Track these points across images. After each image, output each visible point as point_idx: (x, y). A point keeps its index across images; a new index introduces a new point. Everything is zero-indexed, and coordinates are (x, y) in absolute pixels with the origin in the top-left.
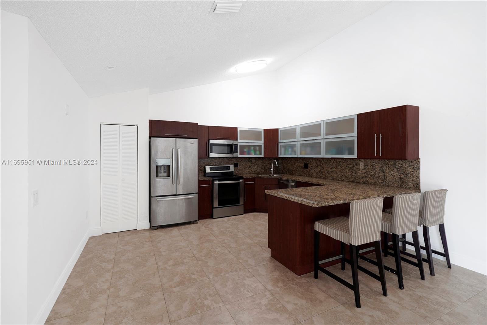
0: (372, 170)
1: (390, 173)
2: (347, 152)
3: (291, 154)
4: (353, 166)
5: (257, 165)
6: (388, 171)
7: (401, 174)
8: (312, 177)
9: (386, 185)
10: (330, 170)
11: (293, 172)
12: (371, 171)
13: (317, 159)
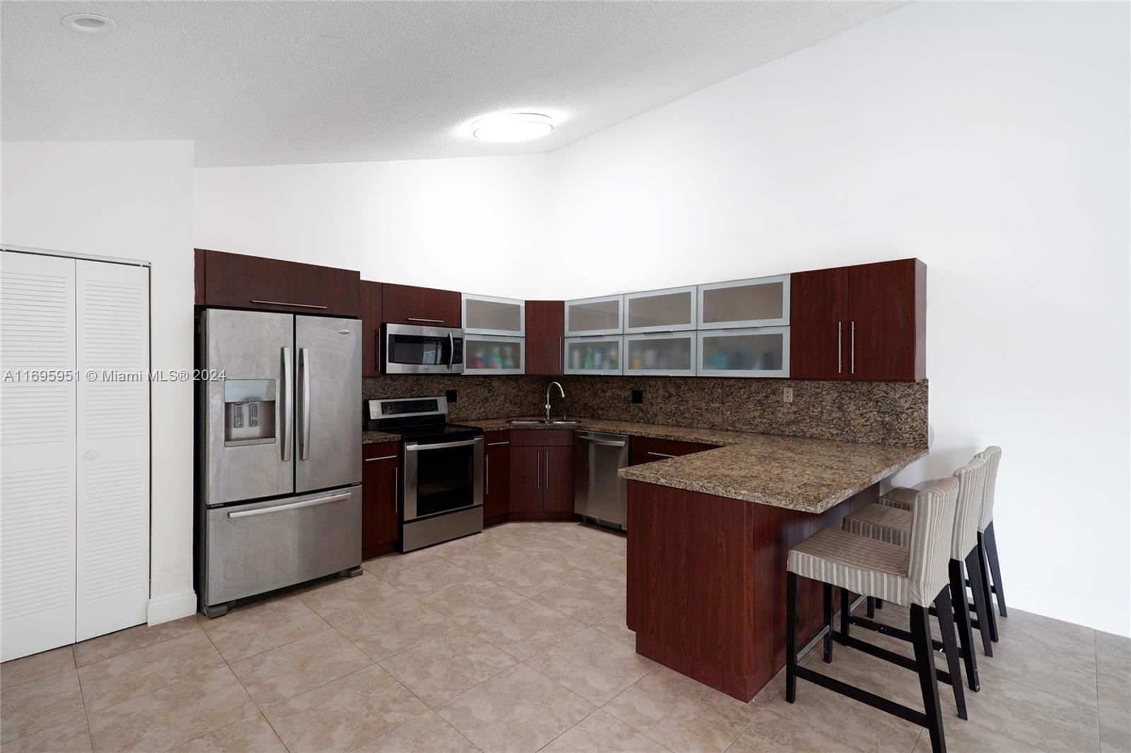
0: (813, 406)
1: (858, 412)
2: (758, 364)
3: (600, 367)
4: (767, 397)
5: (502, 394)
6: (852, 407)
7: (884, 413)
8: (653, 423)
9: (847, 439)
10: (703, 405)
11: (600, 412)
12: (811, 409)
13: (670, 380)
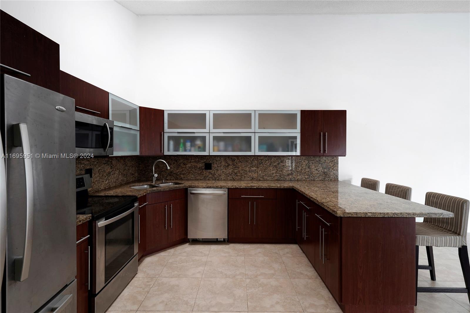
0: (298, 167)
1: (315, 169)
6: (313, 167)
7: (324, 168)
10: (247, 169)
13: (229, 157)
